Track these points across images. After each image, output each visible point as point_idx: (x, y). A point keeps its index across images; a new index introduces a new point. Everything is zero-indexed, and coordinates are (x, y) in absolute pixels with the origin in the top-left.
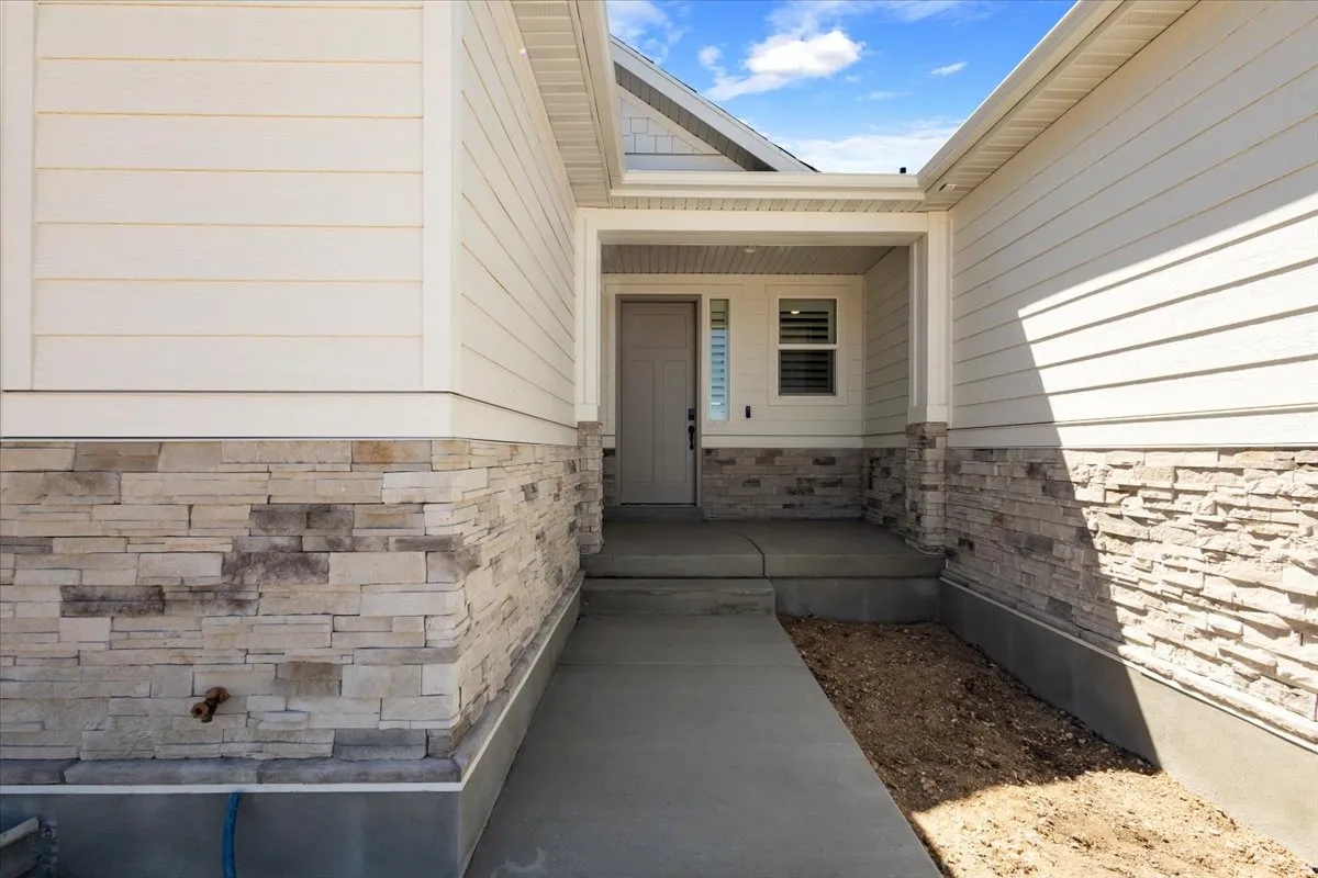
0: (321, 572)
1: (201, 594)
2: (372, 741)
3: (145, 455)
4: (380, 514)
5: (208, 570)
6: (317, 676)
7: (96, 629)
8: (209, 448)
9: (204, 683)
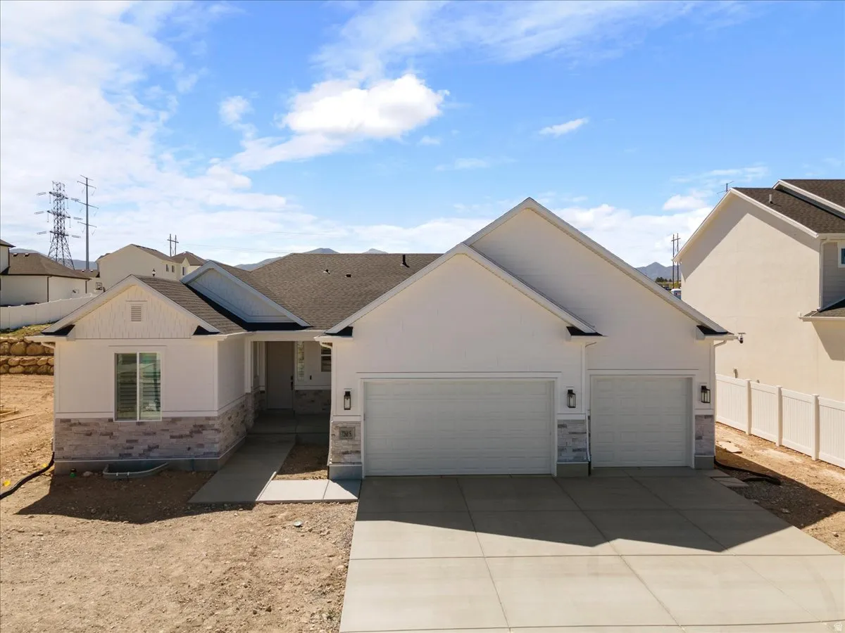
0: (202, 433)
1: (187, 436)
2: (208, 453)
3: (180, 419)
4: (210, 426)
5: (188, 433)
6: (202, 446)
7: (174, 440)
8: (187, 418)
9: (188, 446)
